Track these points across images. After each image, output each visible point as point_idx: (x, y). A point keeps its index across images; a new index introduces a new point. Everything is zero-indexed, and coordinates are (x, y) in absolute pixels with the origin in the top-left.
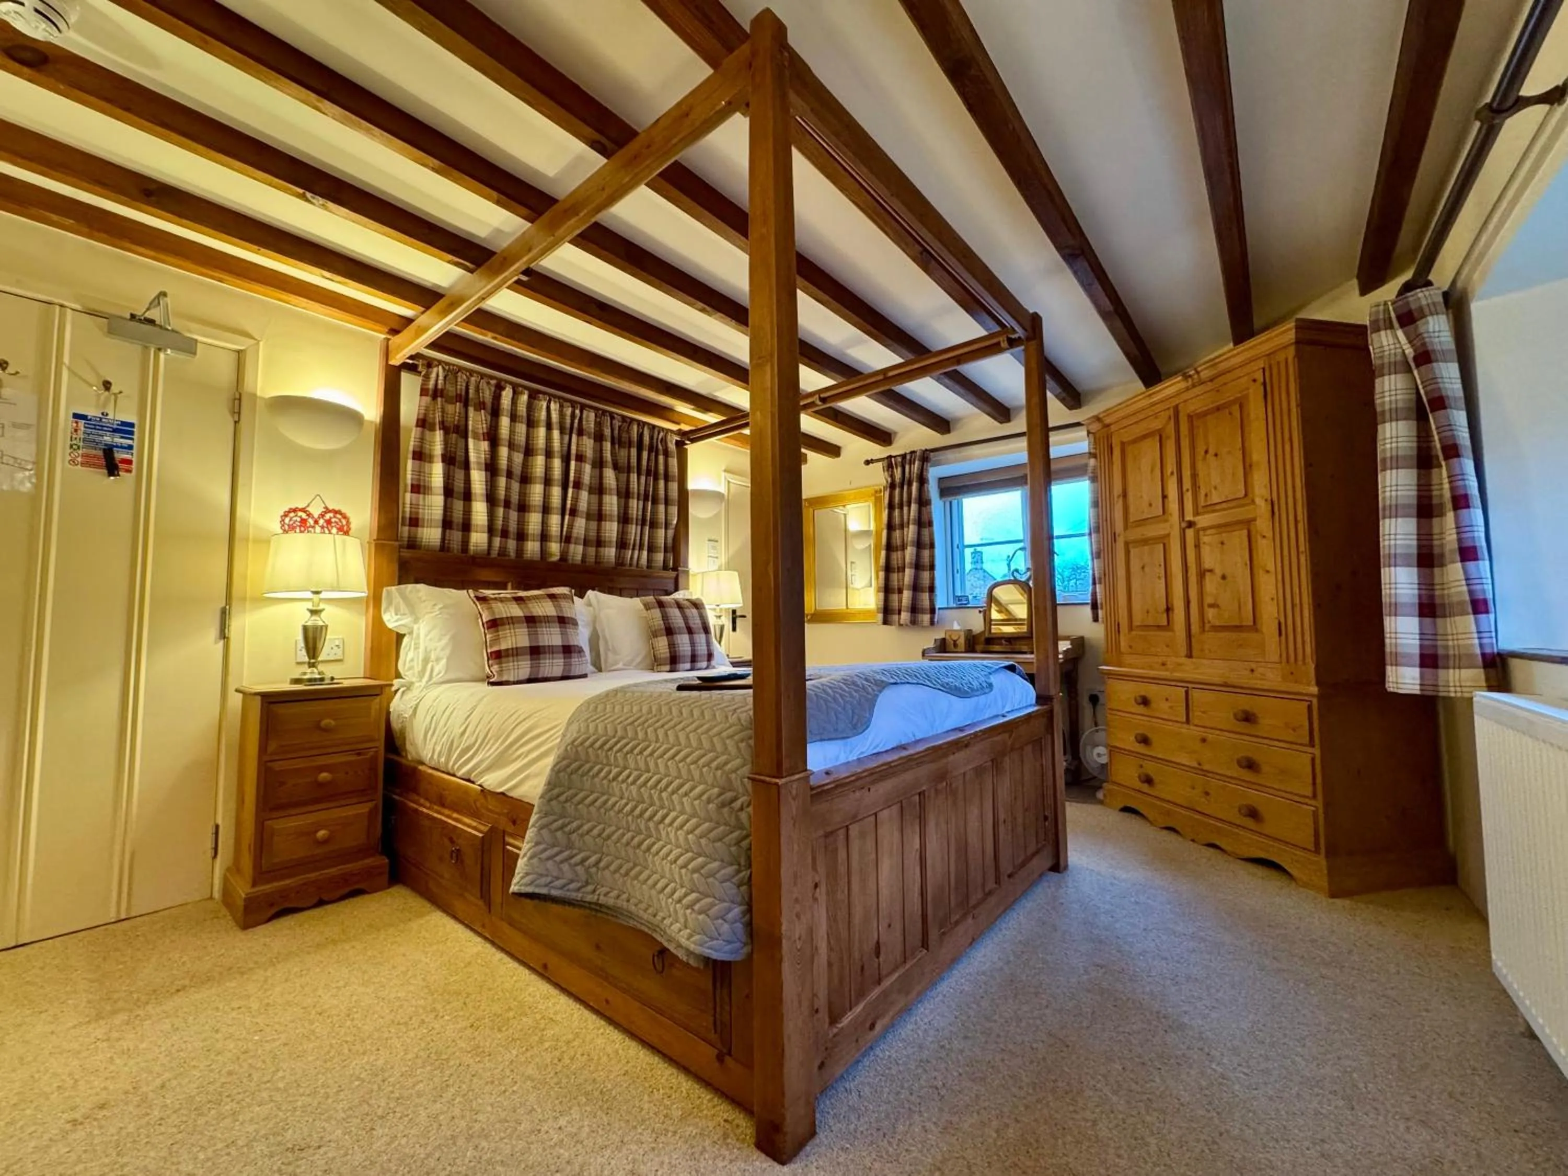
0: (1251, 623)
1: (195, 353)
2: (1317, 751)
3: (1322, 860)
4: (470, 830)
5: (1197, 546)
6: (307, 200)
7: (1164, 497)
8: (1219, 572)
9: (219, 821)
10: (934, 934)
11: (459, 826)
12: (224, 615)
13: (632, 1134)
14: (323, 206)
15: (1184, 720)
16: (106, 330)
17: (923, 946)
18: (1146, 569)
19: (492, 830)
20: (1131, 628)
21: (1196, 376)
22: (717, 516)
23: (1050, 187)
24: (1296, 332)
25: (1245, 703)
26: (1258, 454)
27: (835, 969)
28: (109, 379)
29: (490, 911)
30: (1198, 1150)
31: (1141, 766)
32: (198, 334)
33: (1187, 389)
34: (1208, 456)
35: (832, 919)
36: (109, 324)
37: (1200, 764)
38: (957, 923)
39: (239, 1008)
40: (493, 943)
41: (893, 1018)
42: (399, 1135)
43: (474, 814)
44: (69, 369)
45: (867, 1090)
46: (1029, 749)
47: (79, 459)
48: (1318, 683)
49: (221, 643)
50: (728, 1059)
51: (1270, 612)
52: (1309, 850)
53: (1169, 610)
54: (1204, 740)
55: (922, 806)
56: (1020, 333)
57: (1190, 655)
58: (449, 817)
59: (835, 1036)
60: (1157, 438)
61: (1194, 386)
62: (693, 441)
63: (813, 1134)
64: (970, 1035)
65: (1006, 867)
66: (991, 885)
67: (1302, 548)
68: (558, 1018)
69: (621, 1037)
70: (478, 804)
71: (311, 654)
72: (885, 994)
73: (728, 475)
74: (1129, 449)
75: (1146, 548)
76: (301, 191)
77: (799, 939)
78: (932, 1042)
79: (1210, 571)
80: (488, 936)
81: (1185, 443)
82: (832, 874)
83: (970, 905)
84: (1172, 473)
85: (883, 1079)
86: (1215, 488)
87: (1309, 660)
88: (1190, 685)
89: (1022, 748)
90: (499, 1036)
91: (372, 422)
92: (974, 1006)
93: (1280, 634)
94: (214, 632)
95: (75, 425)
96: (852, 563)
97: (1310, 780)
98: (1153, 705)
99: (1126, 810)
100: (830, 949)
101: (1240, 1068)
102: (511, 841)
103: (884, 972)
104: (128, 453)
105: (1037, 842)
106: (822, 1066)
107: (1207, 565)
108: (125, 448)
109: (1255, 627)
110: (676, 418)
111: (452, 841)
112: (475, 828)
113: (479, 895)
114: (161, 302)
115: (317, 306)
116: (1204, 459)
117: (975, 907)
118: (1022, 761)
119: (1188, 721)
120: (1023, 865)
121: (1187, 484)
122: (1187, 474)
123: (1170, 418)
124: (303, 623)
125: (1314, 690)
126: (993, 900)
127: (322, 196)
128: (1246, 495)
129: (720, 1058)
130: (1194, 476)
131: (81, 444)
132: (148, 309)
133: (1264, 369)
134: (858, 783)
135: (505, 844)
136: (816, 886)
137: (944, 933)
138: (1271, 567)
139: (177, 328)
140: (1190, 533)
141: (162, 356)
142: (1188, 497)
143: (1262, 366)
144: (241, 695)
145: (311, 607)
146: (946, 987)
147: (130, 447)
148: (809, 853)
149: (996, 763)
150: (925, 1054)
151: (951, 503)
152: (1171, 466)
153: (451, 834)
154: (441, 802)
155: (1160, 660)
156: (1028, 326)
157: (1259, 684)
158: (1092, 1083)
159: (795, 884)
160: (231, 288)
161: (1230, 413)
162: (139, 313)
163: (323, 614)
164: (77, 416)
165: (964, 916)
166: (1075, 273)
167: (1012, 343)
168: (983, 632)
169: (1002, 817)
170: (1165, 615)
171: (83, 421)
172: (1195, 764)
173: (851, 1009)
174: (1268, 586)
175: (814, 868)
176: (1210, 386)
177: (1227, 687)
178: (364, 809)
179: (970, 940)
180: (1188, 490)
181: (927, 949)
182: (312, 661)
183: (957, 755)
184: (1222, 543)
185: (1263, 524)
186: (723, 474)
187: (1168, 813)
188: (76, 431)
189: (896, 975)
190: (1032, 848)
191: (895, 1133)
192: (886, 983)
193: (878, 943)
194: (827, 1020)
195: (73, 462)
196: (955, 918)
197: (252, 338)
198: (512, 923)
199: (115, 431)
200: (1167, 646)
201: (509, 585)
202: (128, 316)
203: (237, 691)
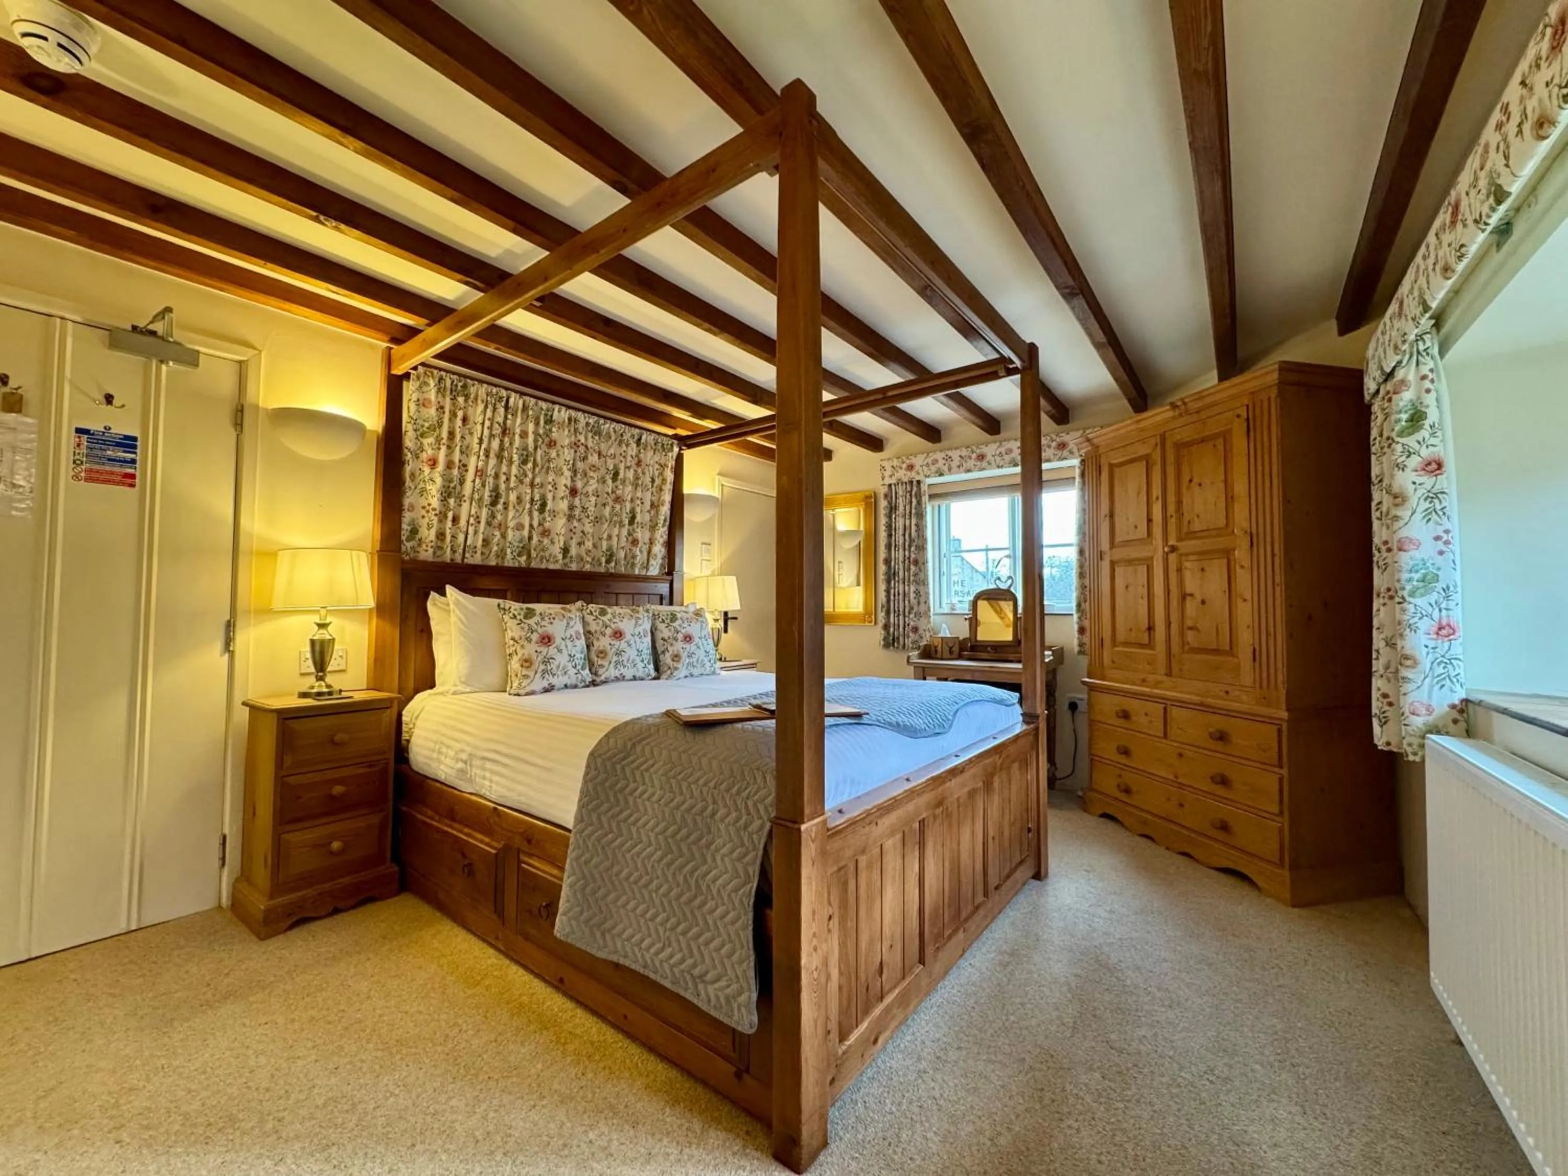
0: (1228, 648)
1: (197, 365)
2: (1284, 772)
3: (1286, 874)
4: (482, 846)
5: (1179, 570)
6: (320, 222)
7: (1149, 521)
8: (1199, 598)
9: (226, 831)
10: (929, 950)
11: (471, 840)
12: (230, 626)
13: (658, 1146)
14: (336, 228)
15: (1162, 735)
16: (107, 342)
17: (920, 962)
18: (1130, 589)
19: (505, 846)
20: (1114, 643)
21: (1183, 407)
22: (710, 520)
23: (1054, 234)
24: (1280, 374)
25: (1219, 722)
26: (1240, 487)
27: (845, 990)
28: (112, 393)
29: (504, 924)
30: (1170, 1155)
31: (1120, 776)
32: (200, 345)
33: (1174, 418)
34: (1193, 484)
35: (843, 945)
36: (110, 336)
37: (1176, 777)
38: (950, 937)
39: (266, 1023)
40: (507, 956)
41: (893, 1031)
42: (439, 1150)
43: (488, 832)
44: (71, 382)
45: (871, 1099)
46: (1016, 765)
47: (83, 474)
48: (1288, 710)
49: (227, 655)
50: (746, 1077)
51: (1245, 638)
52: (1274, 863)
53: (1150, 629)
54: (1181, 755)
55: (922, 831)
56: (1018, 363)
57: (1169, 674)
58: (461, 832)
59: (844, 1053)
60: (1144, 463)
61: (1181, 415)
62: (690, 447)
63: (825, 1144)
64: (962, 1045)
65: (993, 881)
66: (980, 898)
67: (1278, 580)
68: (578, 1031)
69: (638, 1051)
70: (491, 821)
71: (319, 666)
72: (888, 1009)
73: (721, 478)
74: (1117, 471)
75: (1130, 568)
76: (315, 214)
77: (816, 970)
78: (929, 1054)
79: (1191, 595)
80: (502, 948)
81: (1171, 470)
82: (844, 904)
83: (962, 919)
84: (1157, 498)
85: (887, 1089)
86: (1198, 516)
87: (1280, 686)
88: (1169, 703)
89: (1009, 768)
90: (523, 1051)
91: (372, 432)
92: (966, 1017)
93: (1254, 660)
94: (219, 645)
95: (77, 440)
96: (840, 562)
97: (1277, 797)
98: (1134, 718)
99: (1105, 816)
100: (841, 973)
101: (1206, 1076)
102: (526, 859)
103: (886, 988)
104: (131, 468)
105: (1021, 855)
106: (832, 1081)
107: (1189, 589)
108: (128, 462)
109: (1231, 651)
110: (672, 423)
111: (464, 856)
112: (487, 844)
113: (493, 909)
114: (166, 317)
115: (318, 315)
116: (1188, 488)
117: (966, 920)
118: (1010, 780)
119: (1165, 736)
120: (1008, 877)
121: (1171, 509)
122: (1171, 499)
123: (1156, 445)
124: (311, 637)
125: (1285, 715)
126: (982, 912)
127: (335, 219)
128: (1227, 525)
129: (738, 1075)
130: (1179, 503)
131: (85, 459)
132: (151, 322)
133: (1247, 406)
134: (867, 821)
135: (520, 862)
136: (830, 918)
137: (938, 948)
138: (1248, 595)
139: (179, 339)
140: (1173, 557)
141: (164, 367)
142: (1172, 522)
143: (1246, 402)
144: (248, 709)
145: (318, 621)
146: (937, 998)
147: (133, 461)
148: (826, 890)
149: (988, 786)
150: (923, 1065)
151: (939, 507)
152: (1156, 491)
153: (462, 848)
154: (452, 816)
155: (1142, 676)
156: (1026, 358)
157: (1235, 706)
158: (1075, 1091)
159: (814, 919)
160: (230, 296)
161: (1214, 446)
162: (141, 324)
163: (330, 628)
164: (79, 431)
165: (955, 931)
166: (1073, 309)
167: (1010, 372)
168: (970, 639)
169: (991, 833)
170: (1146, 635)
171: (86, 436)
172: (1172, 777)
173: (857, 1026)
174: (1244, 613)
175: (830, 903)
176: (1195, 417)
177: (1203, 708)
178: (375, 819)
179: (961, 953)
180: (1172, 516)
181: (924, 965)
182: (321, 674)
183: (953, 781)
184: (1203, 570)
185: (1241, 554)
186: (717, 477)
187: (1145, 822)
188: (79, 445)
189: (897, 991)
190: (1017, 859)
191: (900, 1142)
192: (888, 999)
193: (881, 963)
194: (837, 1040)
195: (76, 477)
196: (947, 933)
197: (255, 349)
198: (527, 938)
199: (118, 445)
200: (1149, 664)
201: (509, 595)
202: (130, 328)
203: (244, 704)
